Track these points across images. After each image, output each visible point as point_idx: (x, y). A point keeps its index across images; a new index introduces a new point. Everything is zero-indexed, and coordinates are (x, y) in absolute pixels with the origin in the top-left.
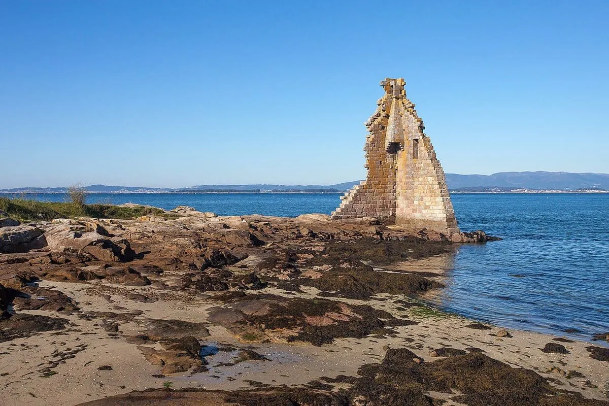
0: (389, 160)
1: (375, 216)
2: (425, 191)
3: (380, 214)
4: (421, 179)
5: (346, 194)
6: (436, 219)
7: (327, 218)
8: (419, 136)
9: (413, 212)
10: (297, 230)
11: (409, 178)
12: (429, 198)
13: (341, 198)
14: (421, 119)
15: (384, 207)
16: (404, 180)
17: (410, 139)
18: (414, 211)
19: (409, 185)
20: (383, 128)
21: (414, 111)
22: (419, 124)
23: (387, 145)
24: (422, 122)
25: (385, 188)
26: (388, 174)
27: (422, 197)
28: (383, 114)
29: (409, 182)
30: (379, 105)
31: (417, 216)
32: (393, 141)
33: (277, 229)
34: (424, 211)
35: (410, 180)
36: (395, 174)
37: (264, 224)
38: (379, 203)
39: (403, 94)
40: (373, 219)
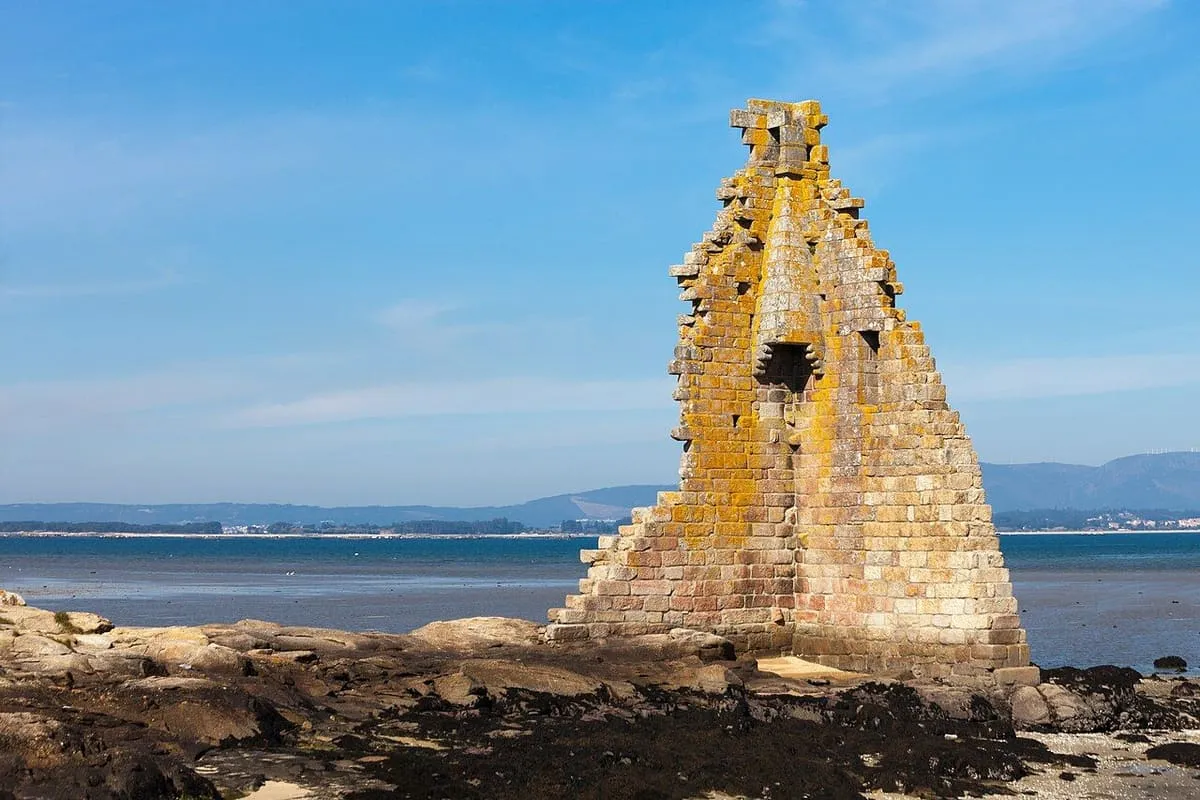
0: (767, 411)
1: (715, 626)
2: (906, 529)
3: (735, 620)
4: (889, 482)
5: (605, 541)
6: (949, 636)
7: (529, 632)
8: (882, 322)
9: (860, 610)
10: (427, 683)
11: (844, 479)
12: (922, 557)
13: (586, 556)
14: (886, 255)
15: (748, 593)
16: (825, 486)
17: (846, 330)
18: (867, 605)
19: (846, 507)
20: (743, 288)
21: (857, 227)
22: (878, 273)
23: (758, 352)
24: (890, 269)
25: (751, 518)
26: (763, 464)
27: (895, 552)
28: (742, 236)
29: (841, 495)
30: (727, 201)
31: (879, 624)
32: (782, 339)
33: (345, 677)
34: (904, 606)
35: (849, 488)
36: (790, 465)
37: (300, 659)
38: (731, 575)
39: (816, 159)
40: (711, 638)
